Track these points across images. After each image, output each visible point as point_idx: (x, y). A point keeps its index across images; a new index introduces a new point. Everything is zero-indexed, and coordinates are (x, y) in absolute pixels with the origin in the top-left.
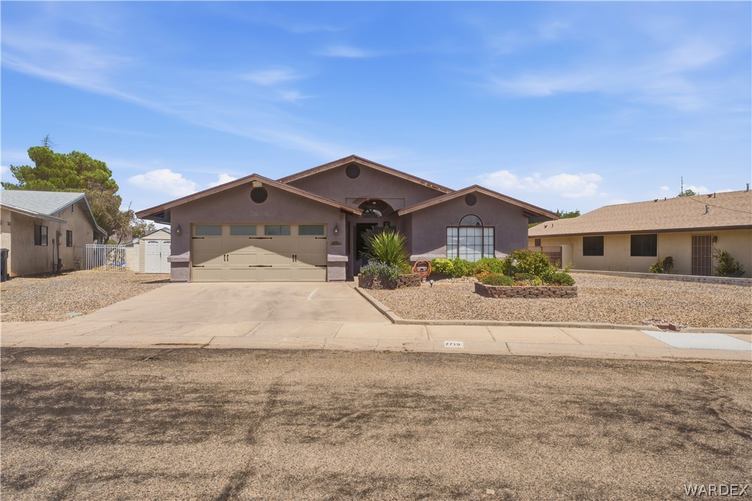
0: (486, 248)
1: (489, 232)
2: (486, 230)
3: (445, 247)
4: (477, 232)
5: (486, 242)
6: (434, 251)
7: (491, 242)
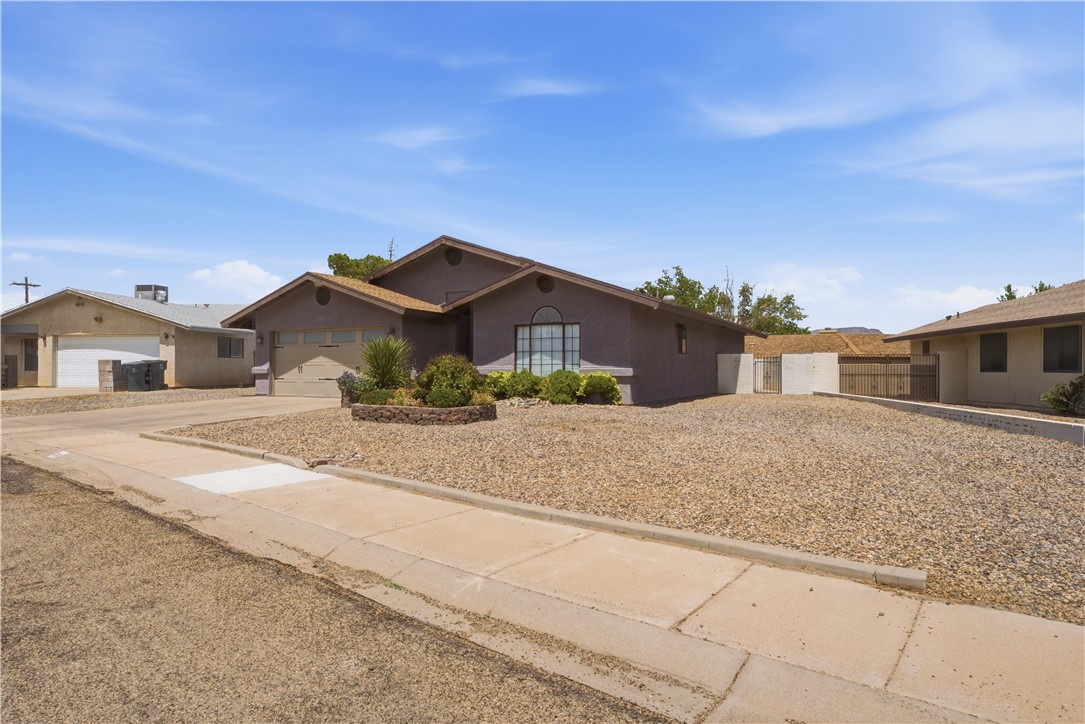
0: (569, 356)
1: (574, 331)
2: (569, 329)
3: (513, 355)
4: (557, 330)
5: (569, 347)
6: (497, 362)
7: (577, 347)
